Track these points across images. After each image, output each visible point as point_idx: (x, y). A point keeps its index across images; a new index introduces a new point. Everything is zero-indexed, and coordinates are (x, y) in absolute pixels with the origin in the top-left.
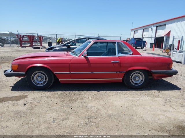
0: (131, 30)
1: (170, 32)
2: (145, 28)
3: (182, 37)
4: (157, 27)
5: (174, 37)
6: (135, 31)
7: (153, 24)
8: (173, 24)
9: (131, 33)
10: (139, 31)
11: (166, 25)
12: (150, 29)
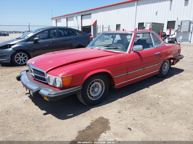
0: (52, 19)
1: (96, 21)
2: (68, 17)
3: (109, 26)
4: (82, 16)
5: (103, 25)
6: (57, 19)
7: (78, 13)
8: (98, 13)
9: (52, 22)
10: (62, 20)
11: (92, 14)
12: (75, 18)
